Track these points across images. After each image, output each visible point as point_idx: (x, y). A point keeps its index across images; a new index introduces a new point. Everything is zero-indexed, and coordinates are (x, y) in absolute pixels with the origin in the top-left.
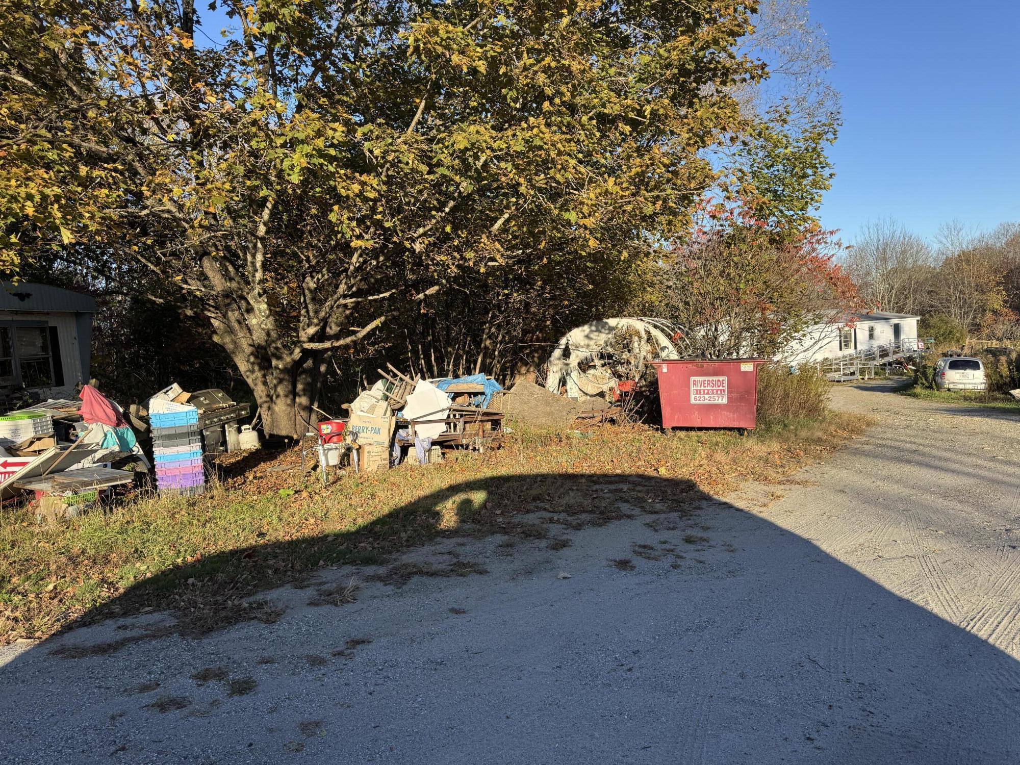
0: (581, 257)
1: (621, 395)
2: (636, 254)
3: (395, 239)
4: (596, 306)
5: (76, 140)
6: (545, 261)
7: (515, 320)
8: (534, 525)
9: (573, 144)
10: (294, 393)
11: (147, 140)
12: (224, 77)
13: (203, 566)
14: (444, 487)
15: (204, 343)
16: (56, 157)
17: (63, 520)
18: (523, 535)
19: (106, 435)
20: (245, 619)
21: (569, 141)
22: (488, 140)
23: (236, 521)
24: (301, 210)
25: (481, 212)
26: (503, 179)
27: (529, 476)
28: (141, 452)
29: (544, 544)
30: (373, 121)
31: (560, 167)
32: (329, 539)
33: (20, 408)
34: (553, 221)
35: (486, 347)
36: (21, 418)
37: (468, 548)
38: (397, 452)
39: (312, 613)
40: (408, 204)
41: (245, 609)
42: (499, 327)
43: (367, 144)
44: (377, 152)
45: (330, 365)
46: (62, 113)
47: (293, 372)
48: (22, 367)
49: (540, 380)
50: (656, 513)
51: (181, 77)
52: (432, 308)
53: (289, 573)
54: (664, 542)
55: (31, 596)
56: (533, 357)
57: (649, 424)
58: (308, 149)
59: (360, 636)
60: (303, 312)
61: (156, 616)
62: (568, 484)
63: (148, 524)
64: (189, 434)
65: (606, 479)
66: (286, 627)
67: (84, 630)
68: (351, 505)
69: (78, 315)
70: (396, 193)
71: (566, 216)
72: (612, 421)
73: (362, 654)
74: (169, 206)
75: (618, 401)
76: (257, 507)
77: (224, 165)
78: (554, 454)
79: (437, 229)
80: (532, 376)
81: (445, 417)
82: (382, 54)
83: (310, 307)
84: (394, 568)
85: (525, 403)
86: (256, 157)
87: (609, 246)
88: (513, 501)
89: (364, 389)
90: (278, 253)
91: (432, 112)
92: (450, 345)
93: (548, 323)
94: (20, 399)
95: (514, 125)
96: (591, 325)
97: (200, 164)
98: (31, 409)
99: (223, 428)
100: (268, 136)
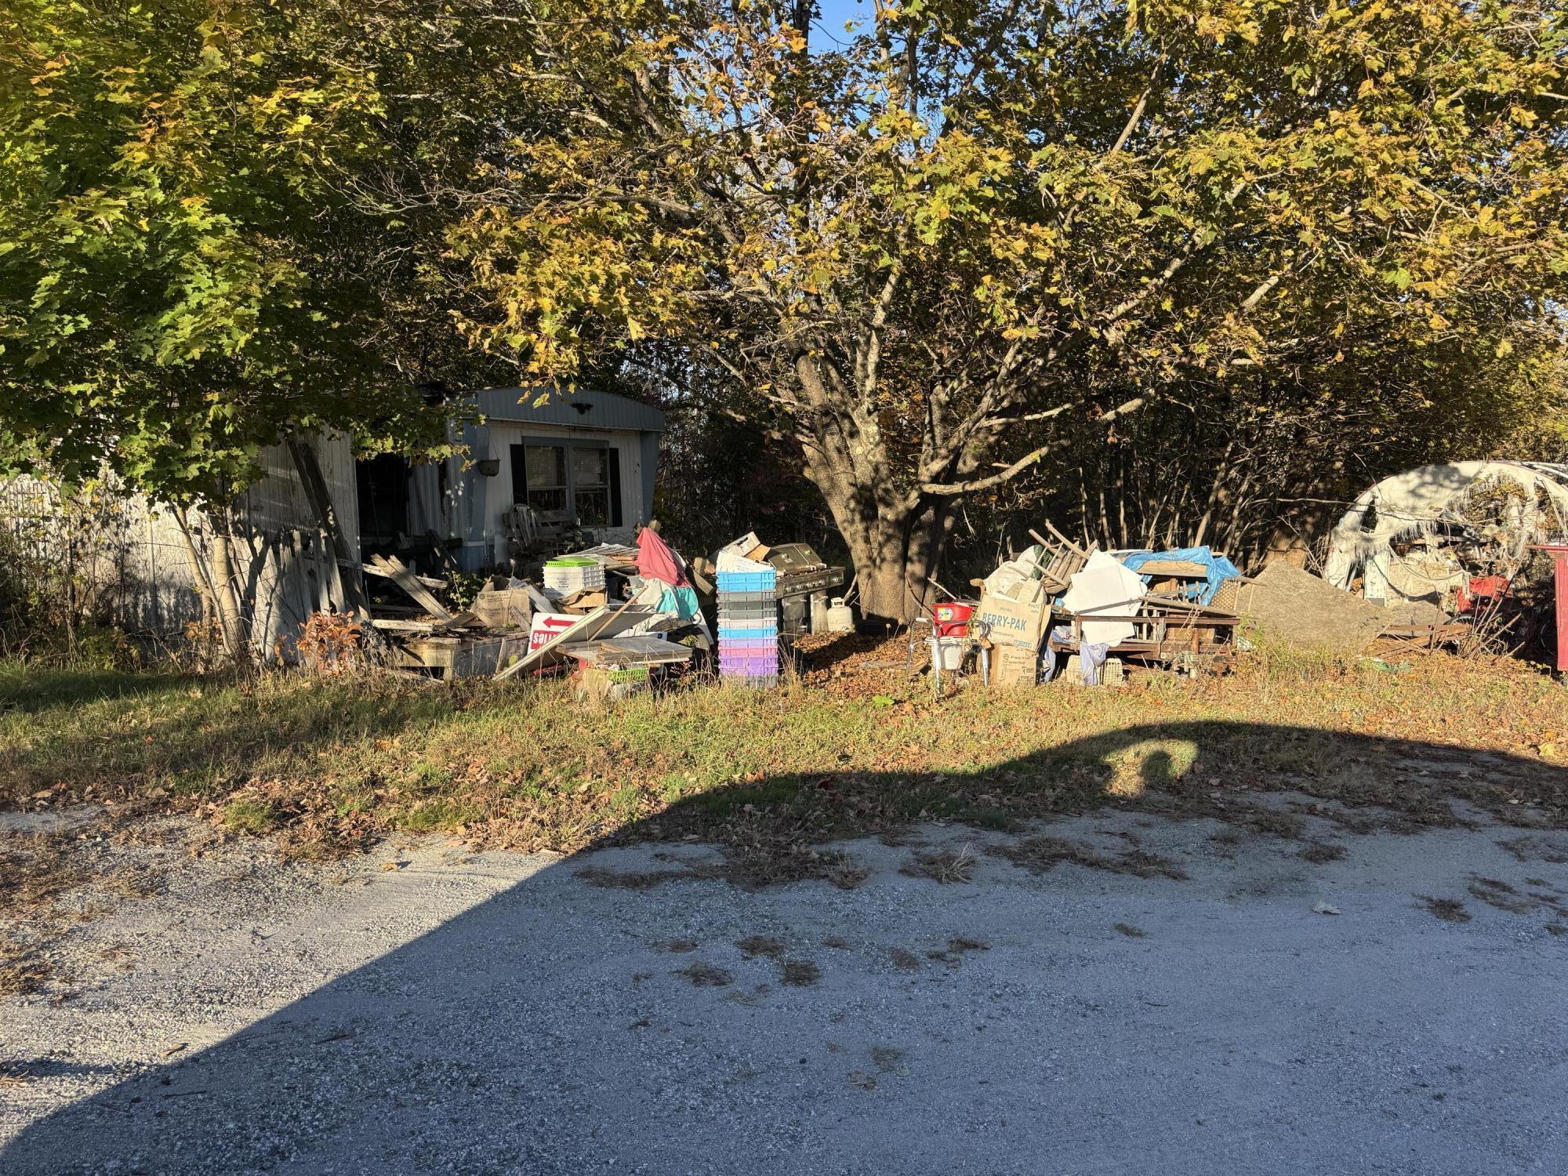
0: (1413, 350)
1: (1474, 603)
2: (1527, 345)
3: (1075, 324)
4: (1437, 438)
5: (654, 198)
6: (1340, 357)
7: (1274, 459)
8: (1277, 813)
9: (1413, 151)
10: (904, 558)
11: (740, 192)
12: (845, 91)
13: (765, 789)
14: (1123, 727)
15: (793, 478)
16: (626, 221)
17: (607, 700)
18: (1256, 828)
19: (663, 596)
20: (811, 877)
21: (1406, 147)
22: (1250, 156)
23: (812, 733)
24: (937, 285)
25: (1230, 274)
26: (1273, 218)
27: (1277, 727)
28: (704, 622)
29: (1292, 847)
30: (1058, 139)
31: (1382, 192)
32: (938, 779)
33: (571, 551)
34: (1362, 286)
35: (1217, 502)
36: (571, 565)
37: (1154, 833)
38: (1050, 661)
39: (904, 884)
40: (1102, 267)
41: (813, 861)
42: (1244, 469)
43: (1044, 178)
44: (1059, 188)
45: (959, 518)
46: (636, 161)
47: (907, 526)
48: (578, 500)
49: (1314, 564)
50: (1525, 825)
51: (787, 98)
52: (1130, 433)
53: (877, 820)
54: (1537, 883)
55: (562, 795)
56: (1304, 523)
57: (1528, 659)
58: (952, 190)
59: (970, 937)
60: (927, 438)
61: (701, 850)
62: (1350, 751)
63: (704, 720)
64: (762, 604)
65: (1428, 751)
66: (867, 899)
67: (616, 850)
68: (973, 733)
69: (643, 434)
70: (1085, 250)
71: (1389, 277)
72: (1451, 648)
73: (971, 965)
74: (761, 285)
75: (1466, 612)
76: (843, 716)
77: (834, 222)
78: (1329, 696)
79: (1148, 306)
80: (1300, 555)
81: (1134, 613)
82: (1083, 30)
83: (938, 430)
84: (1030, 843)
85: (1282, 602)
86: (881, 207)
87: (1474, 330)
88: (1243, 766)
89: (1006, 559)
90: (900, 349)
91: (1158, 117)
92: (1154, 496)
93: (1338, 465)
94: (572, 539)
95: (1303, 125)
96: (1423, 472)
97: (804, 222)
98: (582, 554)
99: (808, 598)
100: (897, 174)
